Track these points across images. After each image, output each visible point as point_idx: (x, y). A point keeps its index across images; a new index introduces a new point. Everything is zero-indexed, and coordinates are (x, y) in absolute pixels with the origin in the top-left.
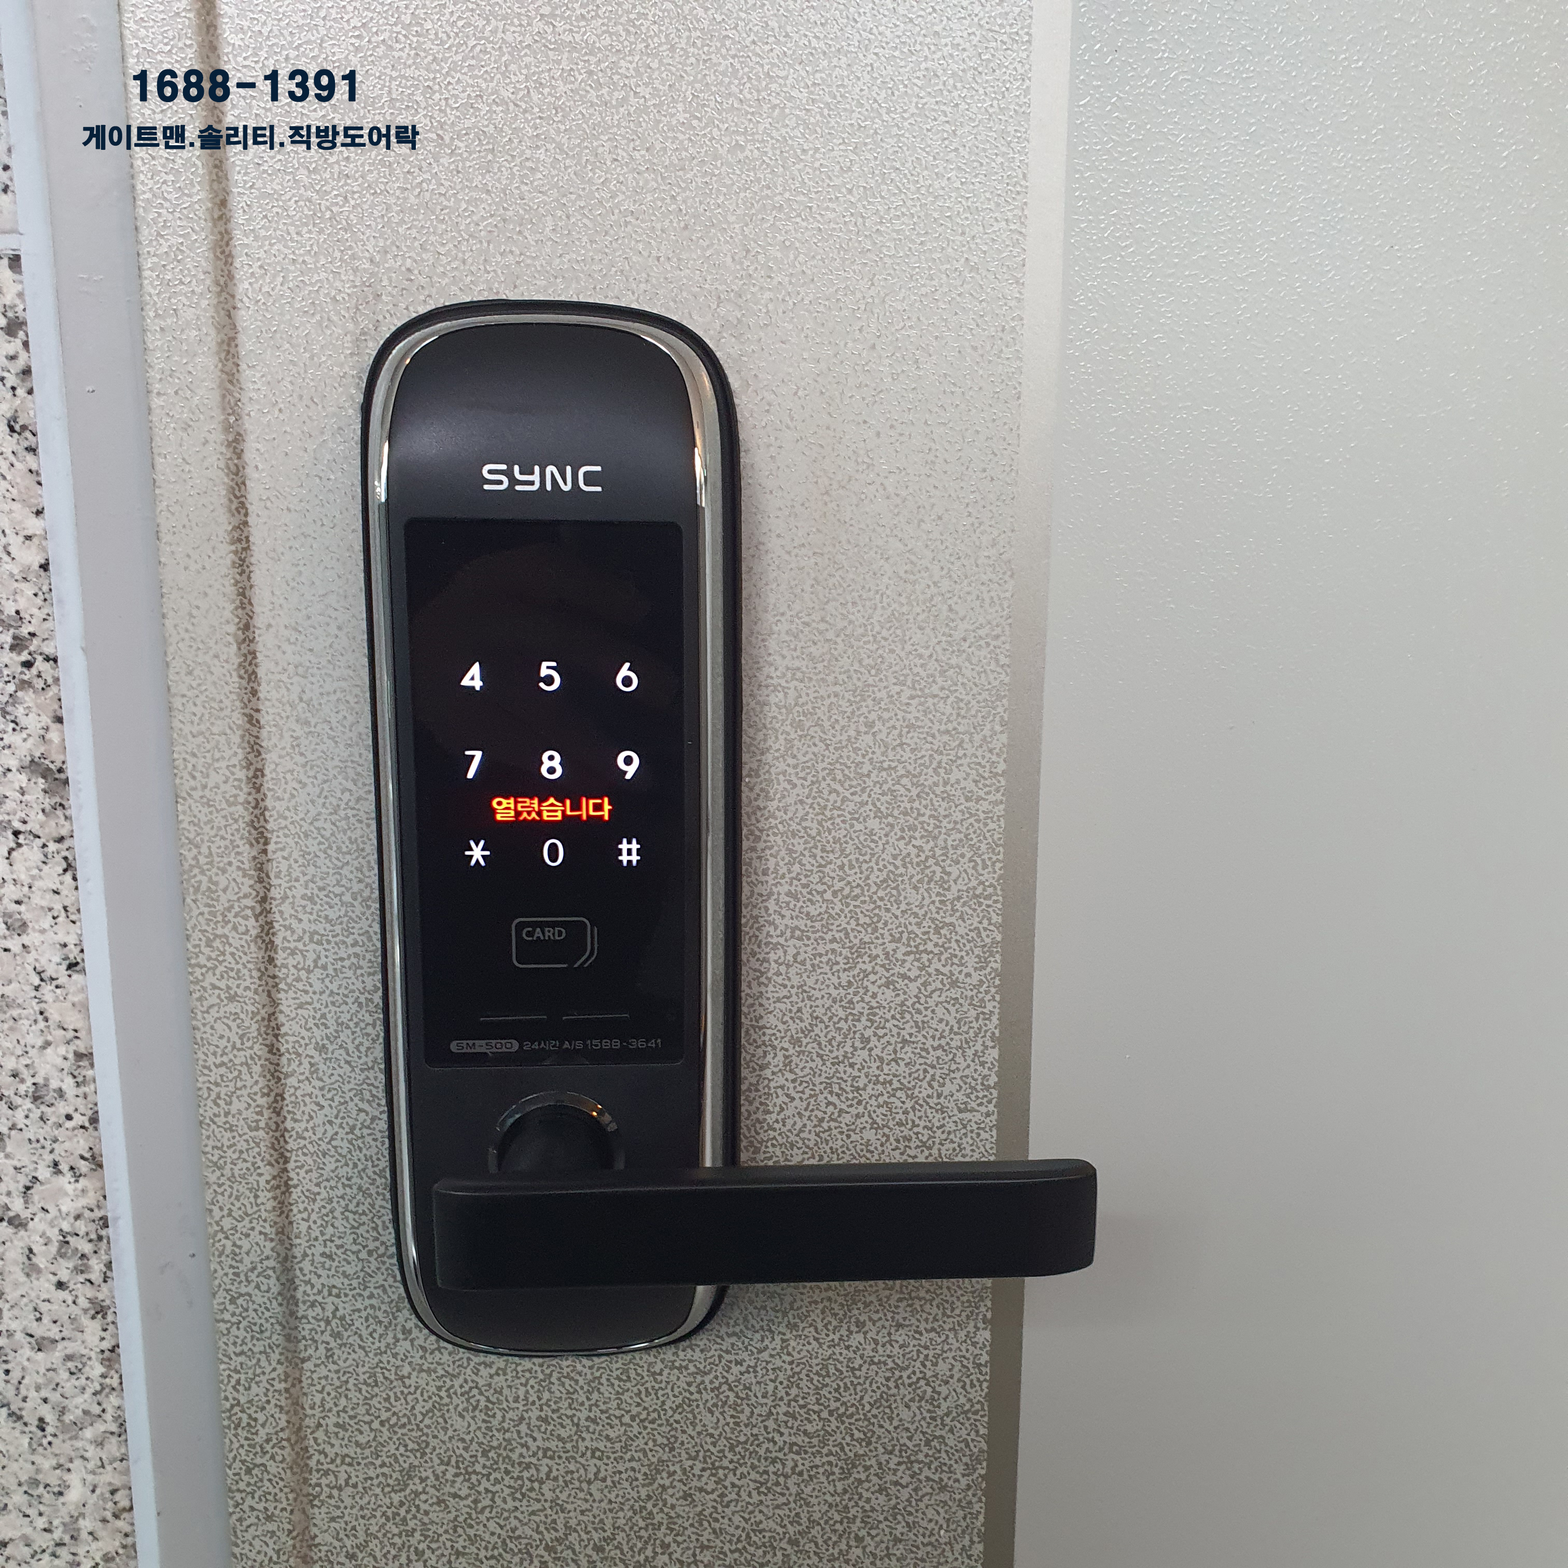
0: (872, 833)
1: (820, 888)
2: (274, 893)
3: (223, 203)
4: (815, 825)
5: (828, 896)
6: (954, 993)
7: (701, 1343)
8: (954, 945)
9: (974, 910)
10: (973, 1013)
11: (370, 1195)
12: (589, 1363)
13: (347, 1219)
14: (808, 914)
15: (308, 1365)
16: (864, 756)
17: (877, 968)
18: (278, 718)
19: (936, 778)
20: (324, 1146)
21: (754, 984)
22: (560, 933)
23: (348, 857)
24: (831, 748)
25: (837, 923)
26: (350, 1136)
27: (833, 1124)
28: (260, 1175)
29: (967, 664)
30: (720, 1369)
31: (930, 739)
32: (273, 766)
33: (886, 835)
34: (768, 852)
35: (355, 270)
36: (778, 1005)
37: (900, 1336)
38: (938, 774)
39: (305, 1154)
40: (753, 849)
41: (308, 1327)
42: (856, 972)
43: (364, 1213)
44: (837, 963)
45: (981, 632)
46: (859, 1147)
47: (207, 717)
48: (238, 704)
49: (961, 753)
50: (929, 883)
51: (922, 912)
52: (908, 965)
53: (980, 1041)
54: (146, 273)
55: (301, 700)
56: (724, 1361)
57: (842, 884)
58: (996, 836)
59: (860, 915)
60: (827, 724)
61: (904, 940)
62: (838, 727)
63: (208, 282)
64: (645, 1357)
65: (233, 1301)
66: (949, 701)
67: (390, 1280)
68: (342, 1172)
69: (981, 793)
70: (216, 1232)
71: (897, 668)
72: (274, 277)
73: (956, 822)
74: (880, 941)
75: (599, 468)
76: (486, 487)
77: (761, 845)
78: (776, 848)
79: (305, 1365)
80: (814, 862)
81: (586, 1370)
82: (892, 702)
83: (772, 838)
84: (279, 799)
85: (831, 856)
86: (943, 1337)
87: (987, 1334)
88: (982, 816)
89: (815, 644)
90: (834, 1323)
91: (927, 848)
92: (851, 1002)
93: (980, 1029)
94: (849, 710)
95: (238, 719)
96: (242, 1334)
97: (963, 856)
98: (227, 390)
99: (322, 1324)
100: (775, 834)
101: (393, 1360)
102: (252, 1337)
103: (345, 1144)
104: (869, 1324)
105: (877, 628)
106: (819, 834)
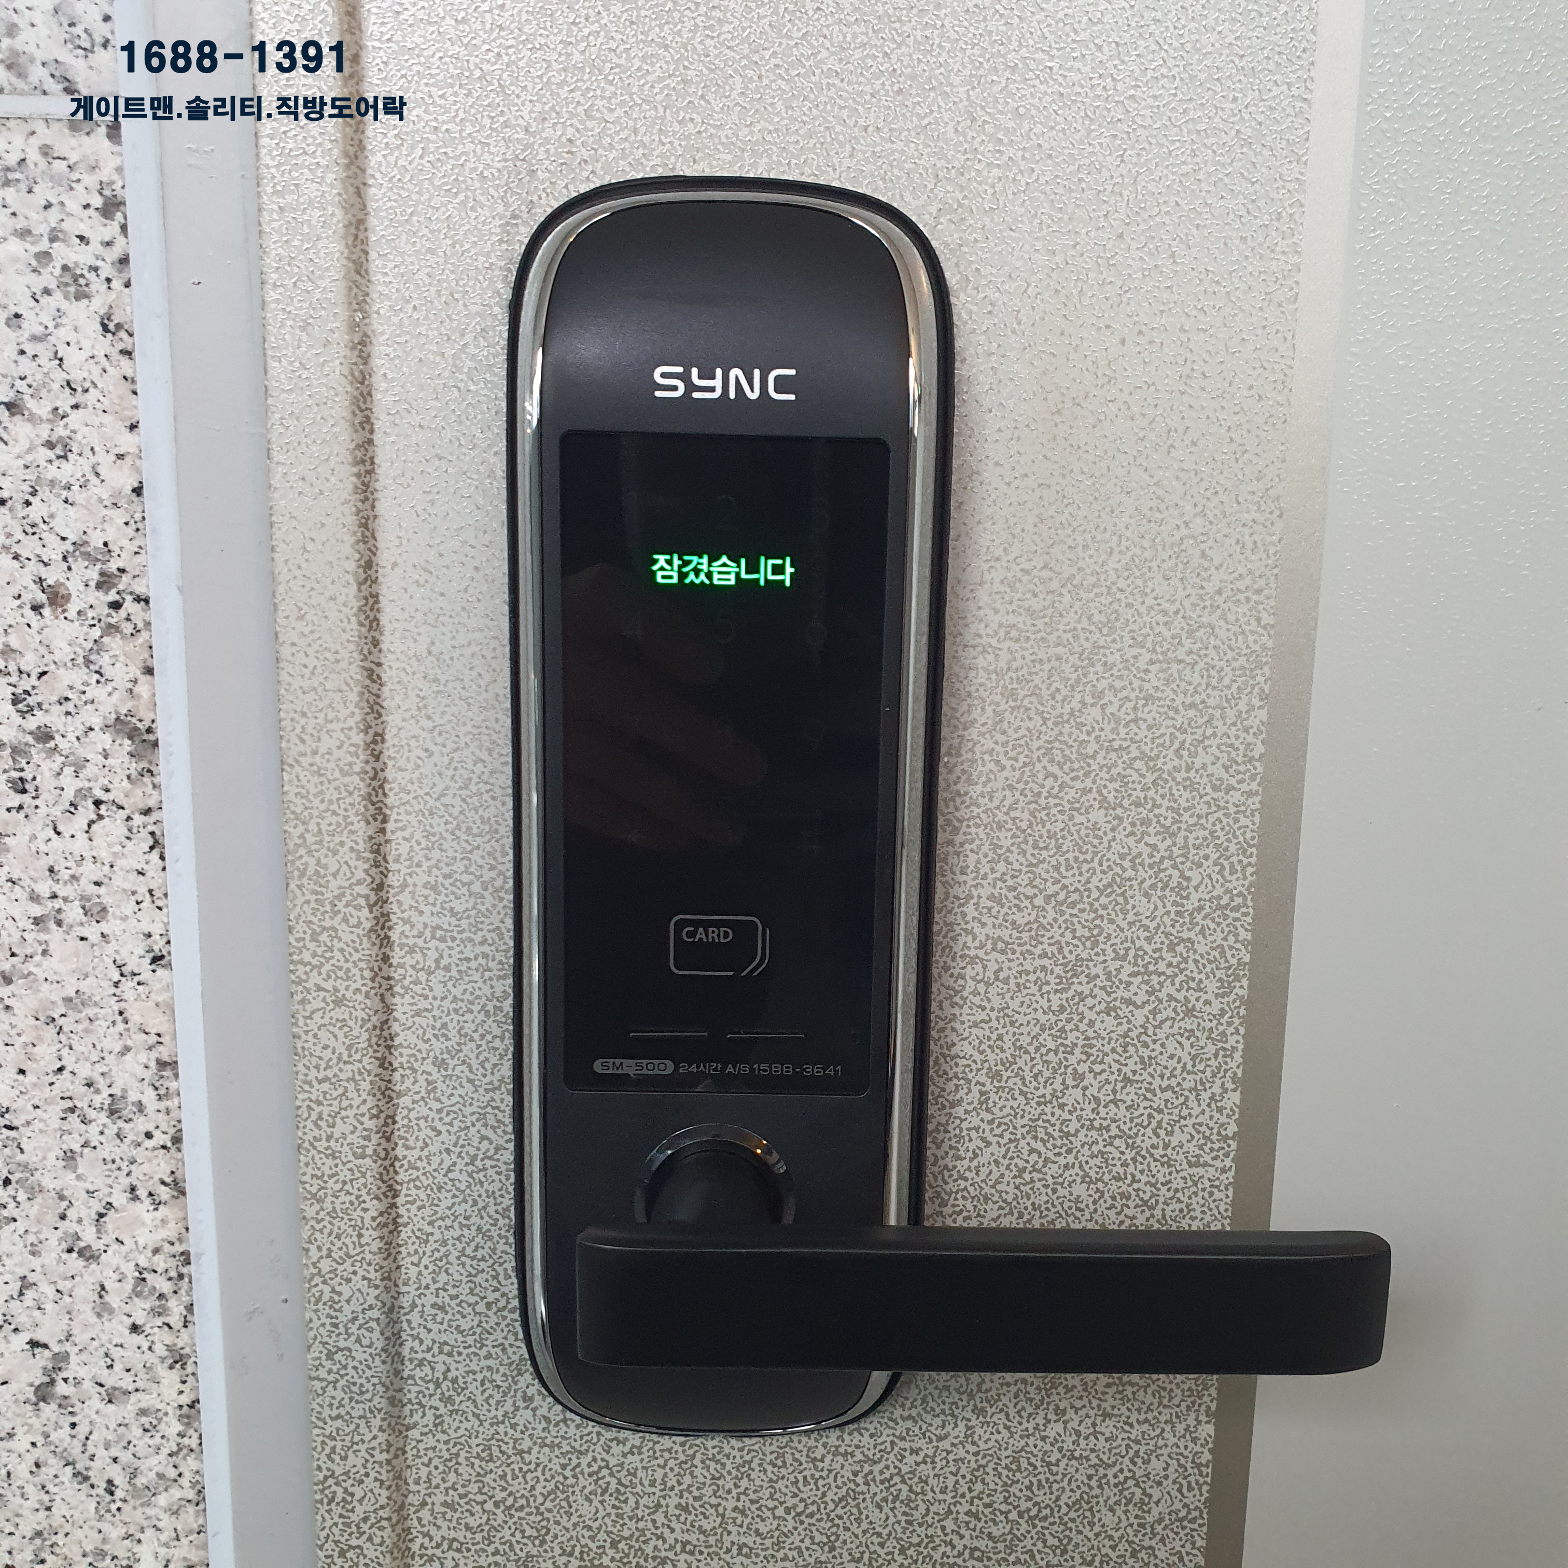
0: (1095, 827)
1: (1030, 891)
2: (393, 880)
4: (1026, 816)
5: (1039, 901)
6: (1190, 1024)
7: (871, 1428)
8: (1191, 965)
9: (1219, 924)
10: (1211, 1049)
11: (491, 1238)
12: (740, 1445)
13: (463, 1265)
14: (1013, 923)
15: (414, 1434)
16: (1088, 733)
17: (1096, 991)
18: (402, 674)
19: (1177, 762)
20: (440, 1179)
21: (946, 1004)
22: (726, 935)
23: (479, 840)
24: (1050, 724)
25: (1048, 935)
26: (470, 1168)
27: (1036, 1175)
28: (365, 1210)
29: (1222, 623)
30: (892, 1457)
31: (1171, 714)
32: (395, 731)
33: (1113, 830)
34: (967, 846)
35: (508, 141)
36: (974, 1031)
37: (1107, 1427)
38: (1180, 757)
39: (417, 1188)
40: (950, 843)
41: (415, 1389)
42: (1071, 993)
43: (483, 1259)
44: (1048, 983)
45: (1241, 585)
46: (1067, 1205)
47: (319, 670)
48: (355, 655)
49: (1209, 732)
50: (1163, 889)
51: (1153, 925)
52: (1133, 988)
53: (1218, 1082)
54: (264, 141)
55: (430, 653)
56: (896, 1449)
57: (1057, 887)
58: (1249, 835)
59: (1078, 926)
60: (1045, 693)
61: (1131, 957)
62: (1059, 697)
63: (336, 152)
64: (804, 1439)
65: (330, 1356)
66: (1197, 668)
67: (511, 1338)
68: (460, 1209)
69: (1233, 782)
70: (313, 1276)
71: (1136, 627)
72: (413, 147)
73: (1199, 817)
74: (1101, 958)
75: (792, 372)
76: (658, 394)
77: (959, 839)
78: (977, 842)
79: (410, 1433)
80: (1023, 860)
81: (734, 1453)
82: (1127, 668)
83: (973, 830)
84: (400, 769)
85: (1045, 853)
86: (1158, 1431)
87: (1210, 1429)
88: (1232, 809)
89: (1035, 595)
90: (1030, 1409)
91: (1162, 846)
92: (1063, 1030)
93: (1219, 1068)
94: (1074, 676)
95: (356, 673)
96: (339, 1394)
97: (1206, 857)
98: (354, 282)
99: (431, 1386)
100: (977, 826)
101: (511, 1432)
102: (351, 1399)
103: (464, 1177)
104: (1070, 1413)
105: (1112, 577)
106: (1030, 826)
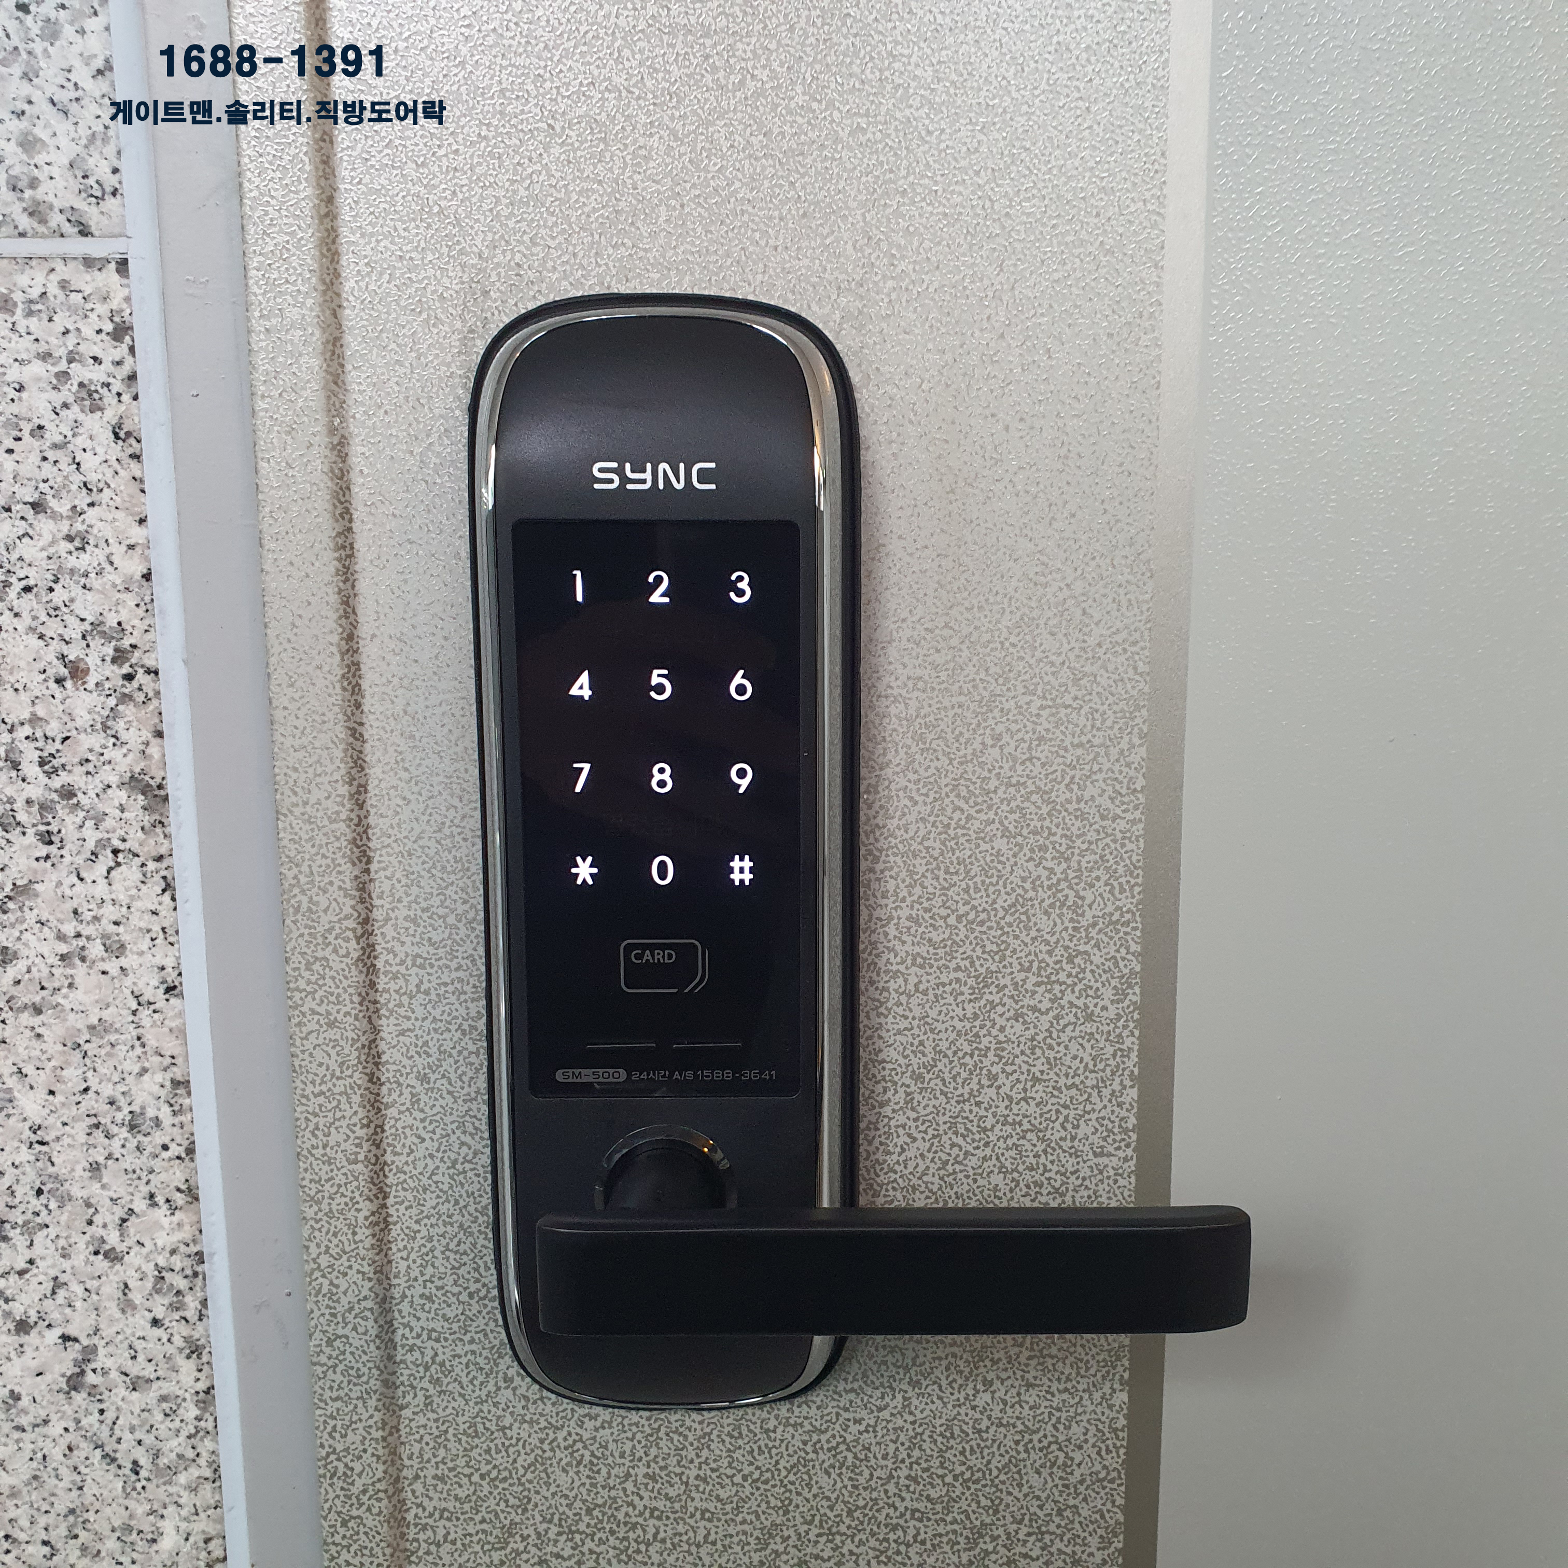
0: (999, 854)
1: (944, 912)
2: (377, 914)
3: (330, 200)
4: (937, 845)
5: (952, 920)
6: (1089, 1028)
7: (818, 1400)
8: (1088, 975)
9: (1111, 938)
10: (1110, 1050)
11: (471, 1234)
12: (700, 1418)
13: (448, 1258)
14: (930, 940)
15: (407, 1413)
16: (990, 771)
17: (1005, 999)
18: (382, 732)
19: (1068, 795)
20: (425, 1181)
21: (873, 1014)
22: (670, 957)
23: (453, 878)
24: (955, 763)
25: (961, 950)
26: (452, 1171)
27: (958, 1167)
28: (359, 1210)
29: (1102, 671)
30: (837, 1427)
31: (1062, 752)
32: (376, 782)
33: (1015, 856)
34: (887, 873)
35: (463, 266)
36: (898, 1037)
37: (1031, 1397)
38: (1072, 791)
39: (405, 1190)
40: (872, 870)
41: (406, 1372)
42: (983, 1002)
43: (465, 1253)
44: (962, 994)
45: (1119, 638)
46: (986, 1193)
47: (308, 730)
48: (340, 716)
49: (1096, 768)
50: (1060, 908)
51: (1054, 939)
52: (1038, 997)
53: (1118, 1080)
54: (253, 273)
55: (405, 712)
56: (841, 1420)
57: (967, 908)
58: (1134, 858)
59: (987, 943)
60: (950, 737)
61: (1034, 969)
62: (962, 740)
63: (314, 280)
64: (758, 1412)
65: (329, 1343)
66: (1083, 712)
67: (492, 1324)
68: (443, 1209)
69: (1118, 811)
70: (313, 1271)
71: (1027, 677)
72: (381, 274)
73: (1090, 843)
74: (1009, 970)
75: (713, 465)
76: (596, 486)
77: (880, 866)
78: (896, 869)
79: (403, 1413)
80: (936, 884)
81: (696, 1425)
82: (1020, 713)
83: (892, 859)
84: (382, 816)
85: (955, 878)
86: (1077, 1399)
87: (1124, 1397)
88: (1119, 836)
89: (938, 651)
90: (960, 1381)
91: (1058, 870)
92: (977, 1035)
93: (1117, 1066)
94: (975, 721)
95: (341, 732)
96: (338, 1378)
97: (1098, 879)
98: (332, 391)
99: (421, 1369)
100: (895, 855)
101: (493, 1410)
102: (349, 1382)
103: (447, 1179)
104: (997, 1384)
105: (1005, 633)
106: (942, 854)
